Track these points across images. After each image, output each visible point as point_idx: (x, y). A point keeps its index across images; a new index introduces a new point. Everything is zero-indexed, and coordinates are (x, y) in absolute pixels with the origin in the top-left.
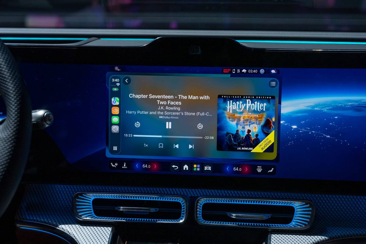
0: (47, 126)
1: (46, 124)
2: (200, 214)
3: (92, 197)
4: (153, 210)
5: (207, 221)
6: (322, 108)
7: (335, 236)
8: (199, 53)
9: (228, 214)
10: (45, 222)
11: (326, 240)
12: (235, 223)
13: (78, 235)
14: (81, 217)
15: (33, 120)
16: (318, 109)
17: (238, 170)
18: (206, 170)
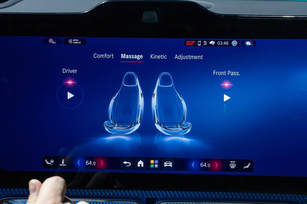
17: (206, 166)
18: (166, 166)
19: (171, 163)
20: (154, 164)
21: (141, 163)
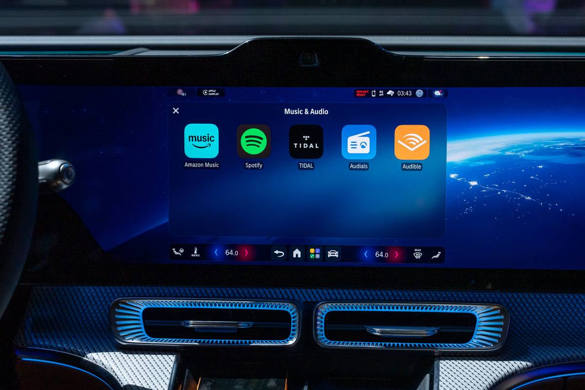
0: (65, 186)
1: (64, 184)
2: (322, 331)
3: (142, 305)
4: (243, 325)
5: (333, 342)
6: (517, 152)
7: (543, 360)
8: (315, 64)
9: (368, 329)
10: (64, 349)
11: (528, 368)
12: (379, 343)
13: (119, 369)
14: (124, 339)
15: (40, 178)
16: (511, 154)
17: (382, 256)
18: (331, 257)
19: (337, 253)
20: (315, 253)
21: (297, 253)
